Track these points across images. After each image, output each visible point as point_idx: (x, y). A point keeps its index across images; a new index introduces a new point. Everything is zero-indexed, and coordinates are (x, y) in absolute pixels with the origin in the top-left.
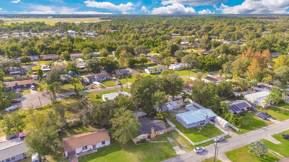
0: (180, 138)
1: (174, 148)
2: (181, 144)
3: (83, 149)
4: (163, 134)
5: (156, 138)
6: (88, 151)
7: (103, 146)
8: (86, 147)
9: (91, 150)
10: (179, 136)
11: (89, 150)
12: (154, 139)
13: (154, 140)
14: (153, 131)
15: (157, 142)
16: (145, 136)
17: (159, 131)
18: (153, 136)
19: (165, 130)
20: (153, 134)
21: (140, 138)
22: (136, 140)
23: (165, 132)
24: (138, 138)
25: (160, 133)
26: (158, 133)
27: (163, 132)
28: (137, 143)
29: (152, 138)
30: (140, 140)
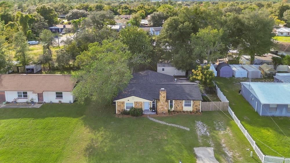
0: (229, 131)
1: (199, 151)
2: (224, 145)
3: (20, 96)
4: (191, 112)
5: (168, 115)
6: (27, 103)
7: (56, 101)
8: (25, 95)
9: (33, 102)
10: (230, 126)
11: (29, 101)
12: (164, 115)
13: (161, 119)
14: (164, 97)
15: (165, 123)
16: (142, 103)
17: (181, 102)
18: (162, 109)
19: (198, 105)
20: (162, 104)
21: (129, 103)
22: (118, 106)
23: (196, 109)
24: (123, 103)
25: (182, 107)
26: (177, 107)
27: (193, 106)
28: (120, 113)
29: (160, 112)
30: (129, 108)
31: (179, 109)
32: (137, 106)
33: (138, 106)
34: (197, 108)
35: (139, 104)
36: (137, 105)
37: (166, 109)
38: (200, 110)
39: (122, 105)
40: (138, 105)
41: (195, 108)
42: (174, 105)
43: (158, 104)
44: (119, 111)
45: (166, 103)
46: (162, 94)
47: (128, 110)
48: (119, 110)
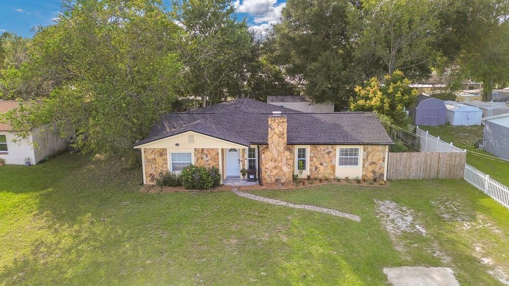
0: (486, 223)
1: (401, 278)
2: (486, 261)
4: (358, 181)
5: (291, 187)
10: (485, 210)
12: (280, 187)
14: (281, 135)
15: (284, 204)
16: (217, 154)
17: (329, 153)
18: (275, 172)
19: (379, 160)
20: (276, 155)
21: (179, 154)
22: (148, 161)
23: (374, 172)
24: (162, 153)
25: (333, 168)
26: (319, 166)
27: (364, 165)
28: (154, 183)
29: (269, 180)
30: (179, 169)
31: (323, 172)
32: (202, 163)
33: (207, 163)
34: (377, 169)
35: (209, 157)
36: (202, 158)
37: (286, 169)
38: (383, 175)
39: (159, 160)
40: (205, 159)
41: (370, 168)
42: (311, 160)
43: (263, 156)
44: (152, 177)
45: (287, 153)
46: (274, 125)
47: (178, 173)
48: (151, 175)
